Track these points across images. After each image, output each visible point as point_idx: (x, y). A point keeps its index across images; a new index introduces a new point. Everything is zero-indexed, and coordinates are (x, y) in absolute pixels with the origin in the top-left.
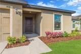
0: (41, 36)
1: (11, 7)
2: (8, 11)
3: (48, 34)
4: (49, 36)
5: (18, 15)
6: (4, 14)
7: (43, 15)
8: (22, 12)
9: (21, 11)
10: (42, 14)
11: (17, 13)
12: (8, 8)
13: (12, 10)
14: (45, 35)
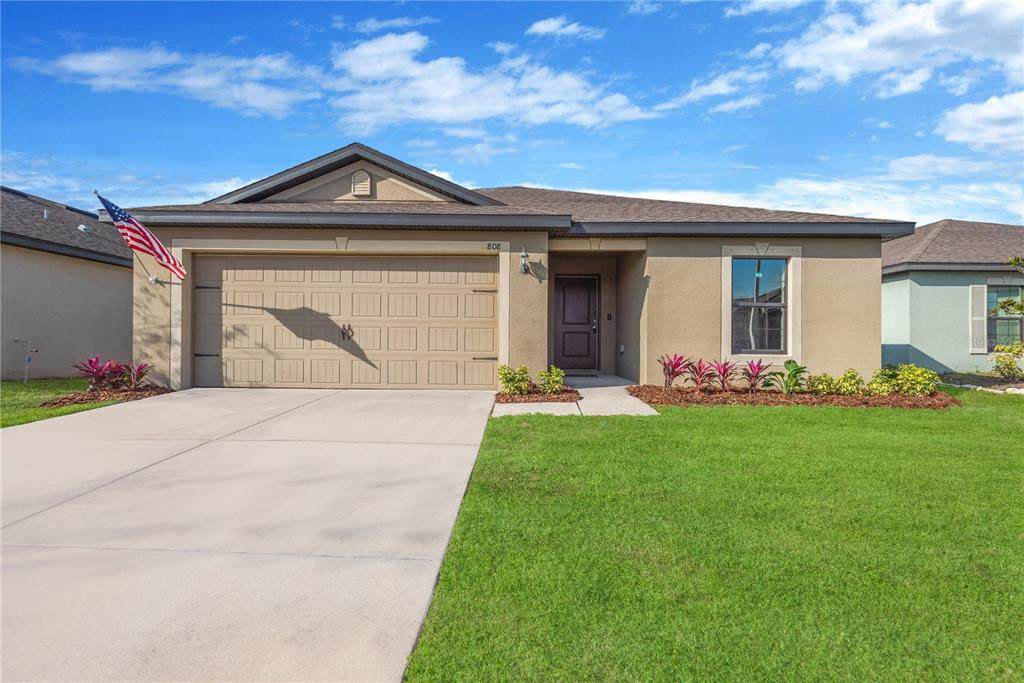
0: (644, 381)
1: (506, 244)
2: (490, 263)
3: (673, 369)
4: (682, 382)
5: (532, 280)
6: (477, 274)
7: (653, 266)
8: (545, 264)
9: (542, 258)
10: (650, 259)
11: (526, 271)
12: (492, 251)
13: (507, 260)
14: (660, 380)
